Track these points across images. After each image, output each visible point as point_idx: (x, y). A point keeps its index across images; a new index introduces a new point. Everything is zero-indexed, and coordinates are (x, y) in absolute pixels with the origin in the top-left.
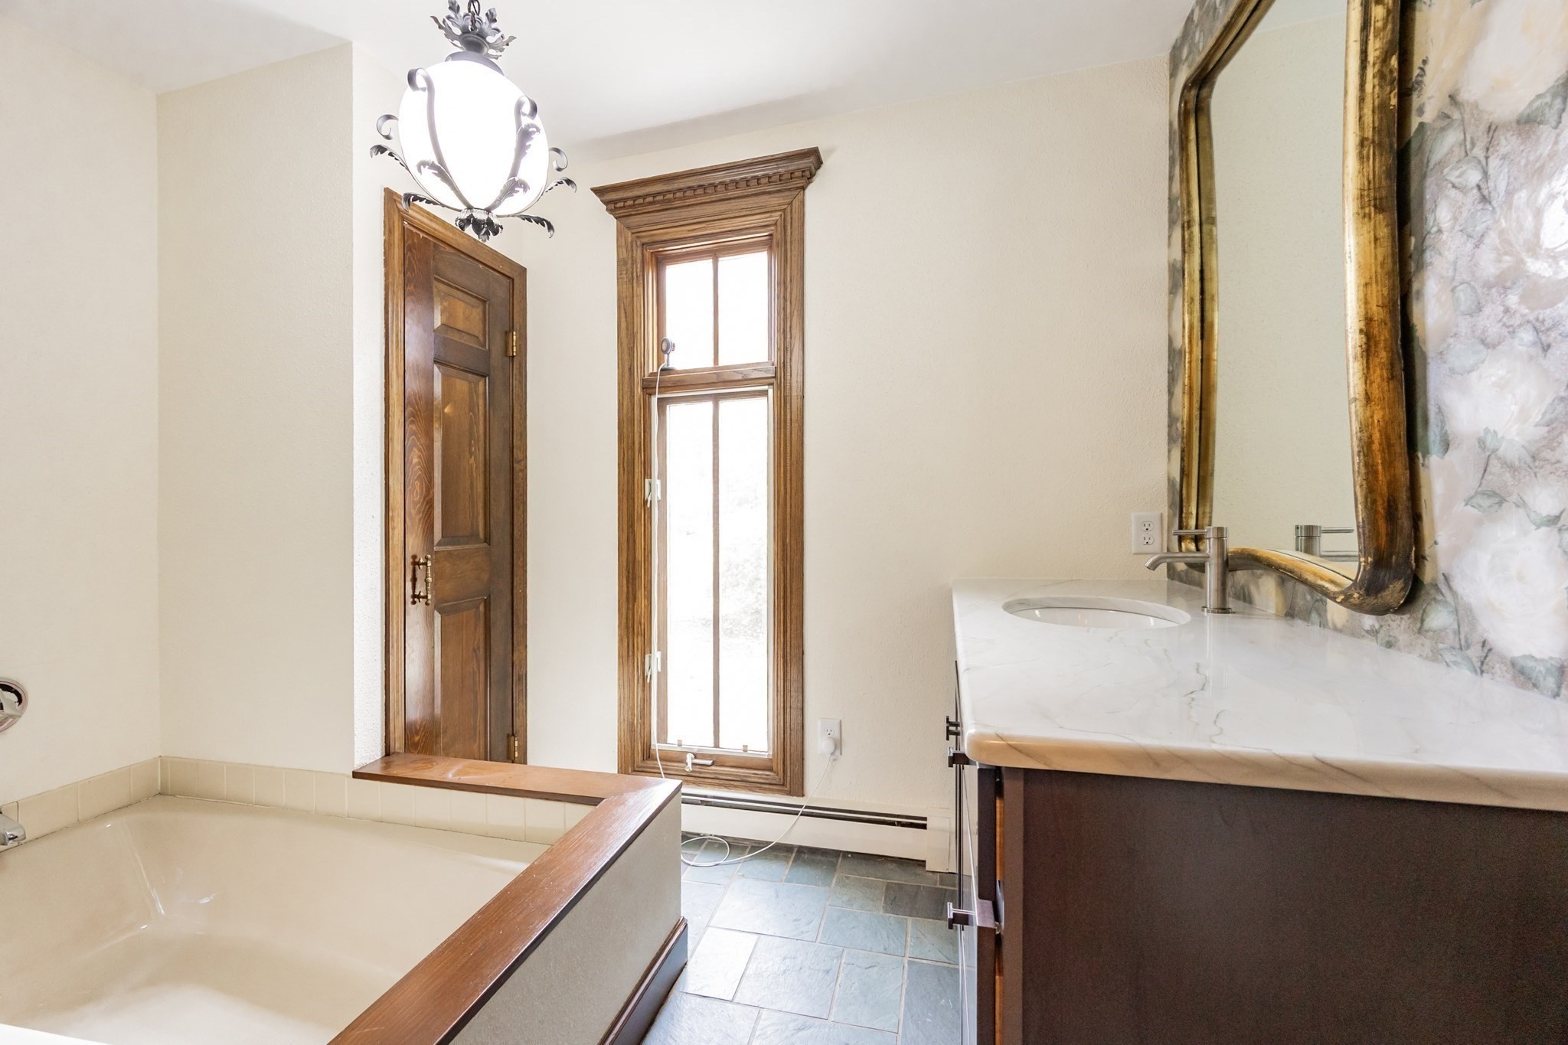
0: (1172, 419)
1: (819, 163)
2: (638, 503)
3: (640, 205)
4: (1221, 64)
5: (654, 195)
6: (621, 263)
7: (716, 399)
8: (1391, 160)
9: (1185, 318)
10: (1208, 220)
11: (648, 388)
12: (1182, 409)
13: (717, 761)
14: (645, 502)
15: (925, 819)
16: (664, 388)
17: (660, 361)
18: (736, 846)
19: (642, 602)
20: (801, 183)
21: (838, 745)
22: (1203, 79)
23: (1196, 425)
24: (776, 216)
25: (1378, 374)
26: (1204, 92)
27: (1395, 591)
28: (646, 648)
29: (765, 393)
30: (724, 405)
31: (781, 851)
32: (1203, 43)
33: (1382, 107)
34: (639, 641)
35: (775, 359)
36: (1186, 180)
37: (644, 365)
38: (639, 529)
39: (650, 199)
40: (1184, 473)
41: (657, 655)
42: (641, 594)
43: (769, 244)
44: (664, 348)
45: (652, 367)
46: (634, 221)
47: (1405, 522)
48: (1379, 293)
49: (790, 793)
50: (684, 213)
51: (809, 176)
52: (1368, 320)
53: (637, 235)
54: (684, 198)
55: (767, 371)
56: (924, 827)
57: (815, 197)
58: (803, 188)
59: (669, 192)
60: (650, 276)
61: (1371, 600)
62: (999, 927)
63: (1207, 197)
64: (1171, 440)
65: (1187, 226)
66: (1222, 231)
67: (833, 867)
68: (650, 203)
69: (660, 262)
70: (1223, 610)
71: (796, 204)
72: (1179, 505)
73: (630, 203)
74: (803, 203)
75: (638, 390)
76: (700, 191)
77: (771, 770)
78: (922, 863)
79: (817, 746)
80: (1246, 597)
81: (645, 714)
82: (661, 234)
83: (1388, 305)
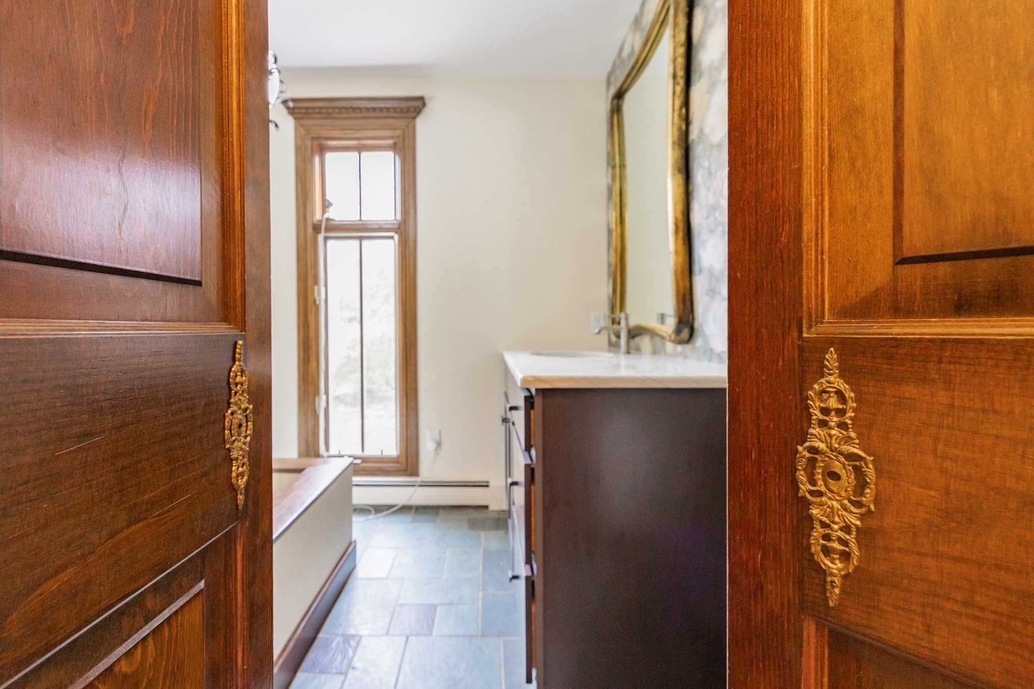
0: (609, 265)
1: (424, 105)
2: (310, 301)
3: (310, 113)
4: (627, 90)
5: (320, 108)
6: (298, 148)
7: (361, 239)
8: (683, 152)
9: (614, 215)
10: (622, 166)
11: (317, 229)
12: (613, 261)
13: (364, 460)
14: (315, 301)
15: (488, 482)
16: (328, 229)
17: (324, 212)
18: (378, 509)
19: (313, 364)
20: (413, 115)
21: (439, 444)
22: (620, 95)
23: (619, 266)
24: (399, 132)
25: (680, 241)
26: (621, 102)
27: (685, 334)
28: (317, 392)
29: (392, 238)
30: (365, 243)
31: (405, 509)
32: (620, 76)
33: (680, 129)
34: (311, 388)
35: (399, 217)
36: (613, 145)
37: (313, 214)
38: (311, 318)
39: (317, 110)
40: (614, 291)
41: (324, 397)
42: (313, 359)
43: (394, 148)
44: (326, 205)
45: (318, 216)
46: (306, 122)
47: (688, 303)
48: (680, 207)
49: (411, 475)
50: (340, 122)
51: (418, 111)
52: (676, 219)
53: (308, 132)
54: (340, 113)
55: (394, 224)
56: (487, 486)
57: (422, 125)
58: (415, 118)
59: (330, 108)
60: (317, 160)
61: (678, 338)
62: (533, 464)
63: (622, 154)
64: (609, 276)
65: (614, 167)
66: (629, 171)
67: (437, 514)
68: (318, 113)
69: (323, 150)
70: (628, 352)
71: (411, 126)
72: (612, 309)
73: (303, 111)
74: (414, 128)
75: (310, 230)
76: (351, 110)
77: (398, 462)
78: (486, 507)
79: (427, 445)
80: (638, 350)
81: (316, 435)
82: (324, 133)
83: (683, 213)
